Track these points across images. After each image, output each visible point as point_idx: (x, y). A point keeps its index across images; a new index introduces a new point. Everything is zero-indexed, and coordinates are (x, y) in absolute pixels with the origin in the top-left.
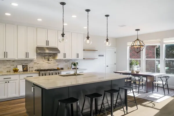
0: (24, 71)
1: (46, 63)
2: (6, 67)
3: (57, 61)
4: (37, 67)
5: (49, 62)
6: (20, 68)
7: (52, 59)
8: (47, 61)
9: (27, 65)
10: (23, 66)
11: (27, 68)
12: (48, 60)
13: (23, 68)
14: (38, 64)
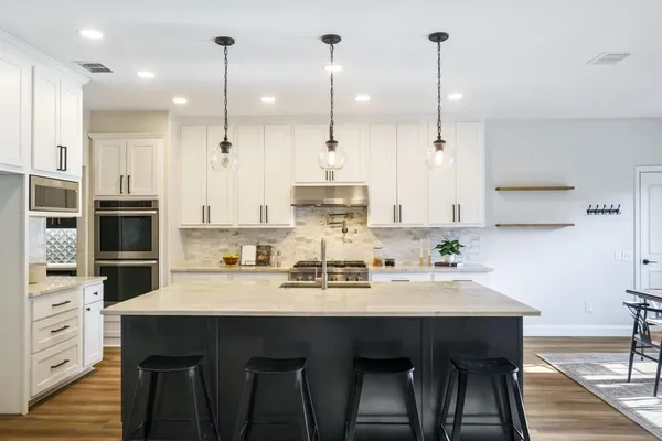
0: (259, 263)
1: (337, 239)
2: (218, 249)
3: (376, 235)
4: (305, 252)
5: (347, 236)
6: (249, 254)
7: (359, 227)
8: (341, 234)
9: (270, 247)
10: (258, 247)
11: (269, 254)
12: (345, 231)
13: (258, 254)
14: (309, 241)
